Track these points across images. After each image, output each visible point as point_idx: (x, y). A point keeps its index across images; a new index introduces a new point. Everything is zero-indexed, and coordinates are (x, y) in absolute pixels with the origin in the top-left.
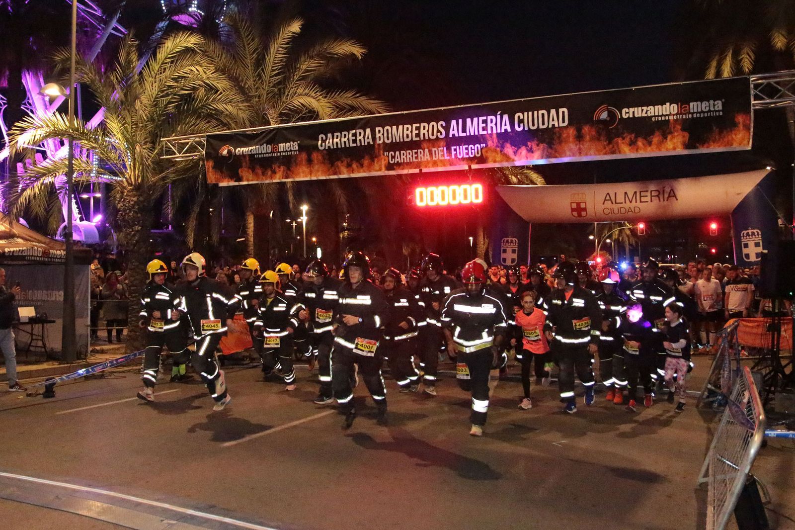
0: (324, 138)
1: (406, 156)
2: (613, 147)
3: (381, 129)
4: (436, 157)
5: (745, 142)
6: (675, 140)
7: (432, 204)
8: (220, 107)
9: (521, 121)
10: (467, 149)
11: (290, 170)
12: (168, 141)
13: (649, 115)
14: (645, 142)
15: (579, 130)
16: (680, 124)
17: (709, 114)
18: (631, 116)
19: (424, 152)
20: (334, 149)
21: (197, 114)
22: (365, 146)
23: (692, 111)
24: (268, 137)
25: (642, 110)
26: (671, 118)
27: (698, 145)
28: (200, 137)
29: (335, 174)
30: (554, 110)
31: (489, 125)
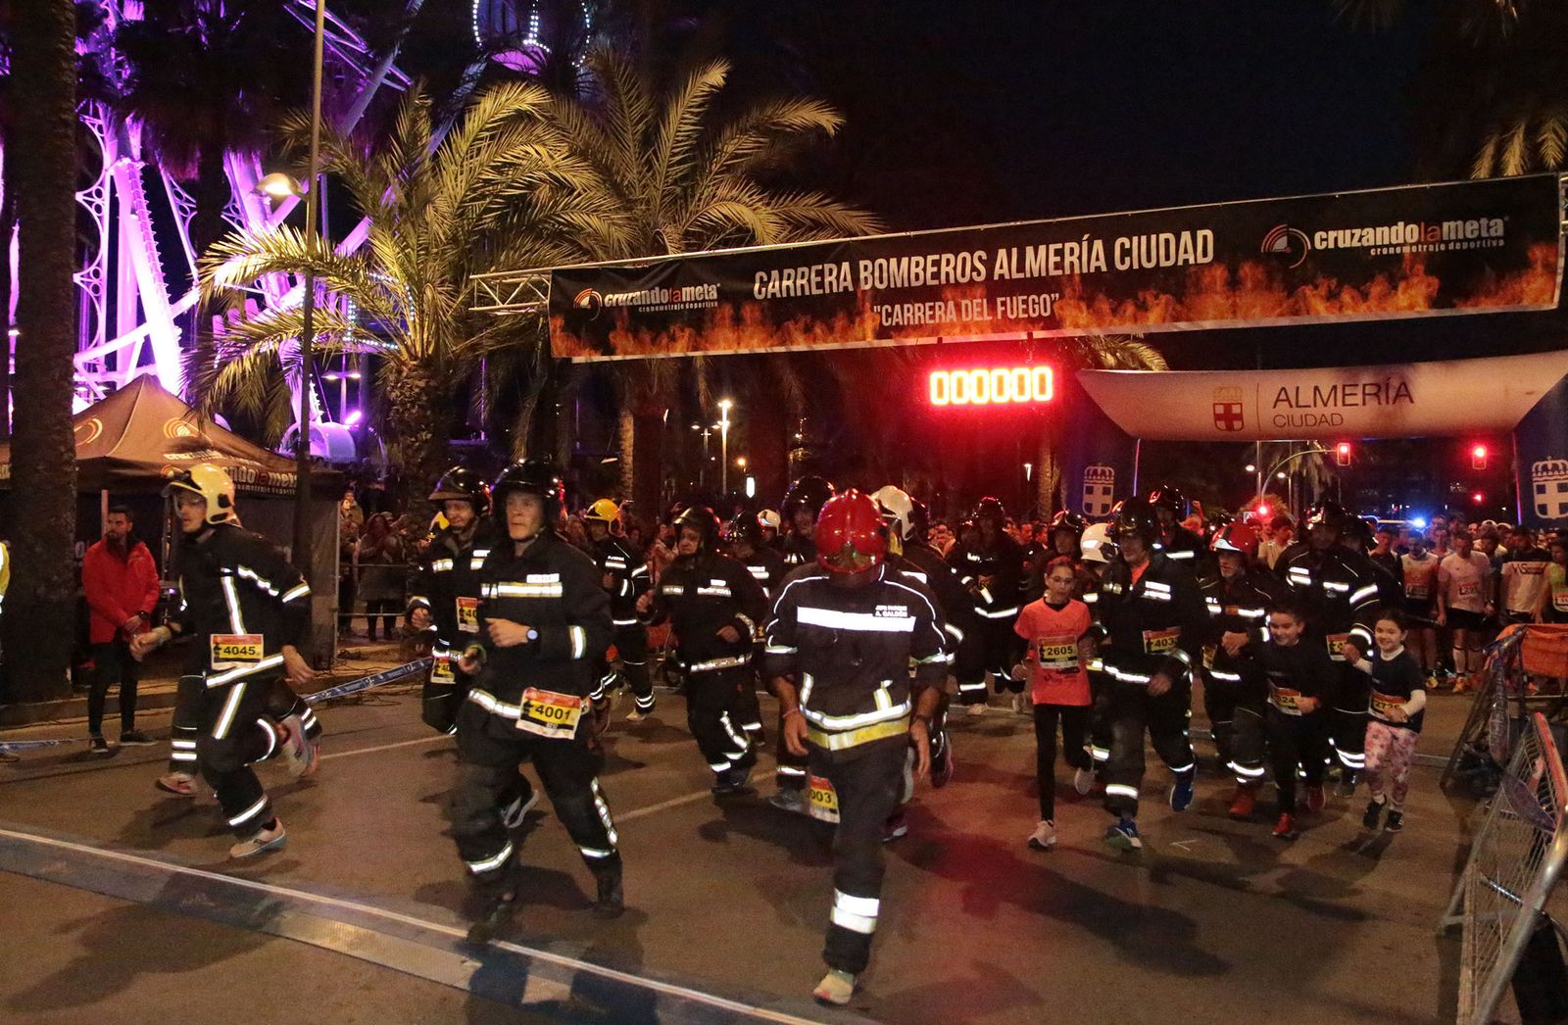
0: (765, 279)
1: (913, 313)
2: (1296, 303)
3: (868, 263)
4: (967, 316)
5: (1547, 297)
6: (1413, 292)
7: (958, 401)
8: (578, 219)
9: (1126, 252)
10: (1025, 302)
11: (700, 335)
12: (483, 279)
13: (1365, 244)
14: (1355, 293)
15: (1233, 271)
16: (1422, 262)
17: (1478, 243)
18: (1331, 246)
19: (946, 307)
20: (782, 298)
21: (534, 230)
22: (838, 294)
23: (1445, 238)
24: (665, 274)
25: (1353, 235)
26: (1406, 250)
27: (1455, 301)
28: (539, 273)
29: (782, 343)
30: (1188, 233)
31: (1068, 259)
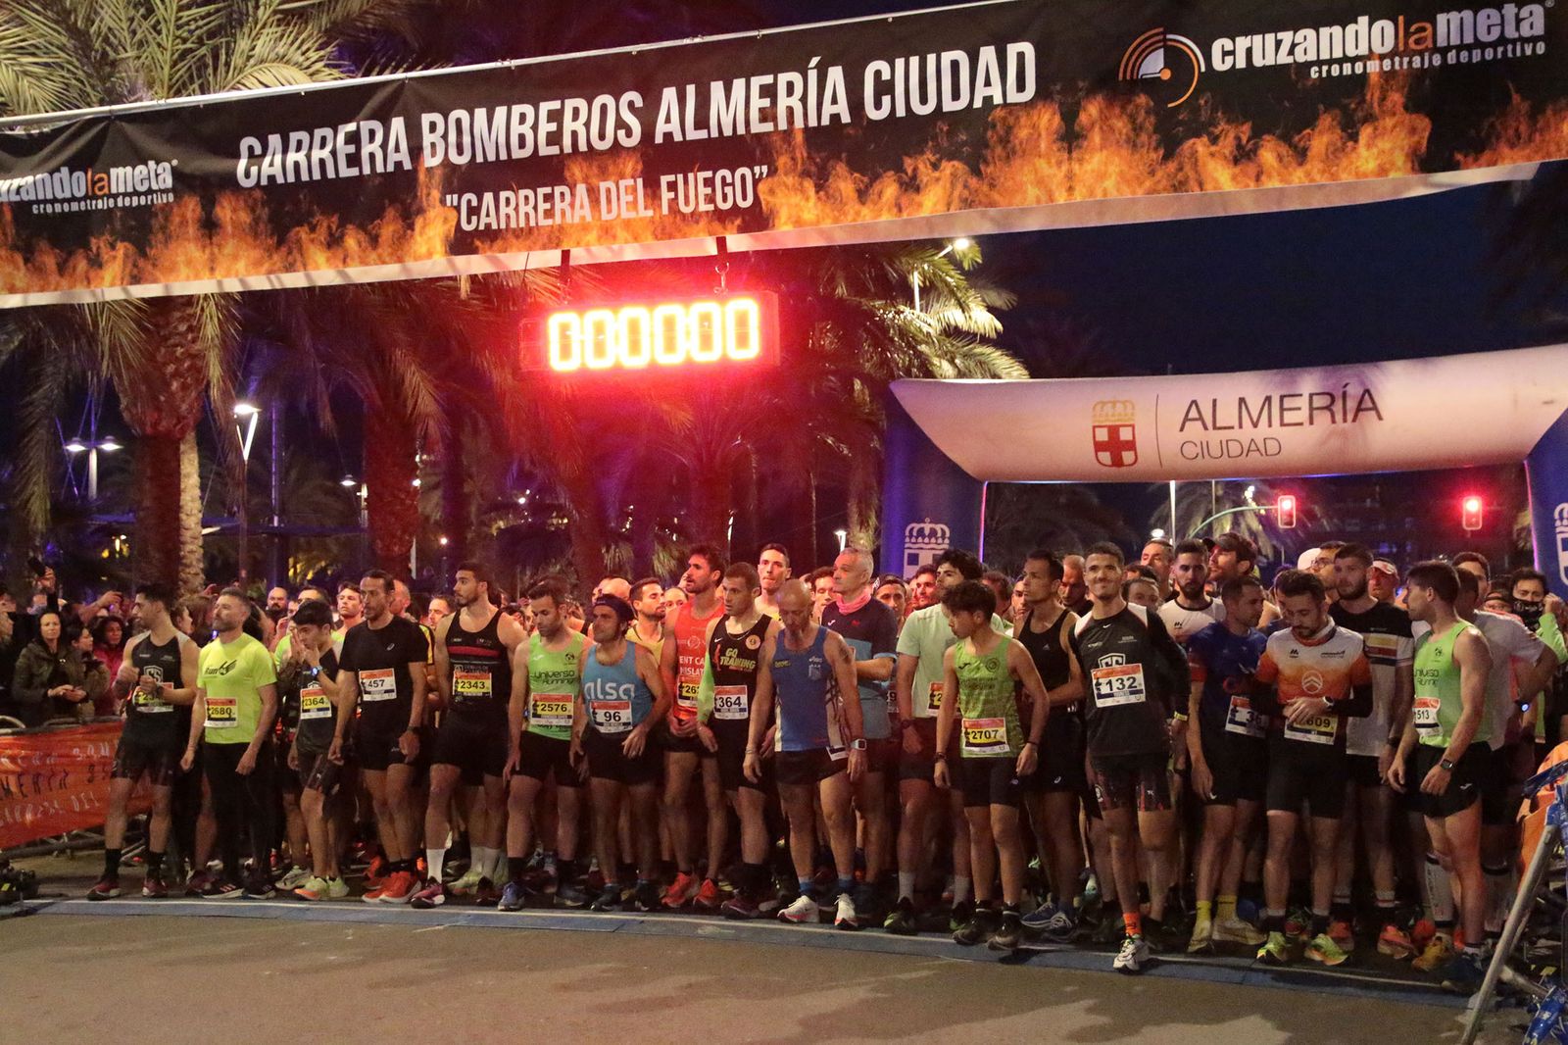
0: (258, 151)
1: (516, 206)
2: (1181, 169)
3: (437, 118)
4: (609, 211)
6: (1385, 144)
7: (596, 364)
9: (884, 88)
10: (709, 182)
11: (144, 254)
13: (1300, 57)
14: (1284, 150)
15: (1069, 116)
16: (1400, 89)
17: (1500, 49)
18: (1241, 64)
19: (573, 195)
20: (286, 184)
22: (385, 175)
23: (1441, 42)
24: (76, 147)
25: (1278, 43)
26: (1373, 67)
27: (1459, 157)
29: (291, 271)
30: (992, 49)
31: (783, 101)
